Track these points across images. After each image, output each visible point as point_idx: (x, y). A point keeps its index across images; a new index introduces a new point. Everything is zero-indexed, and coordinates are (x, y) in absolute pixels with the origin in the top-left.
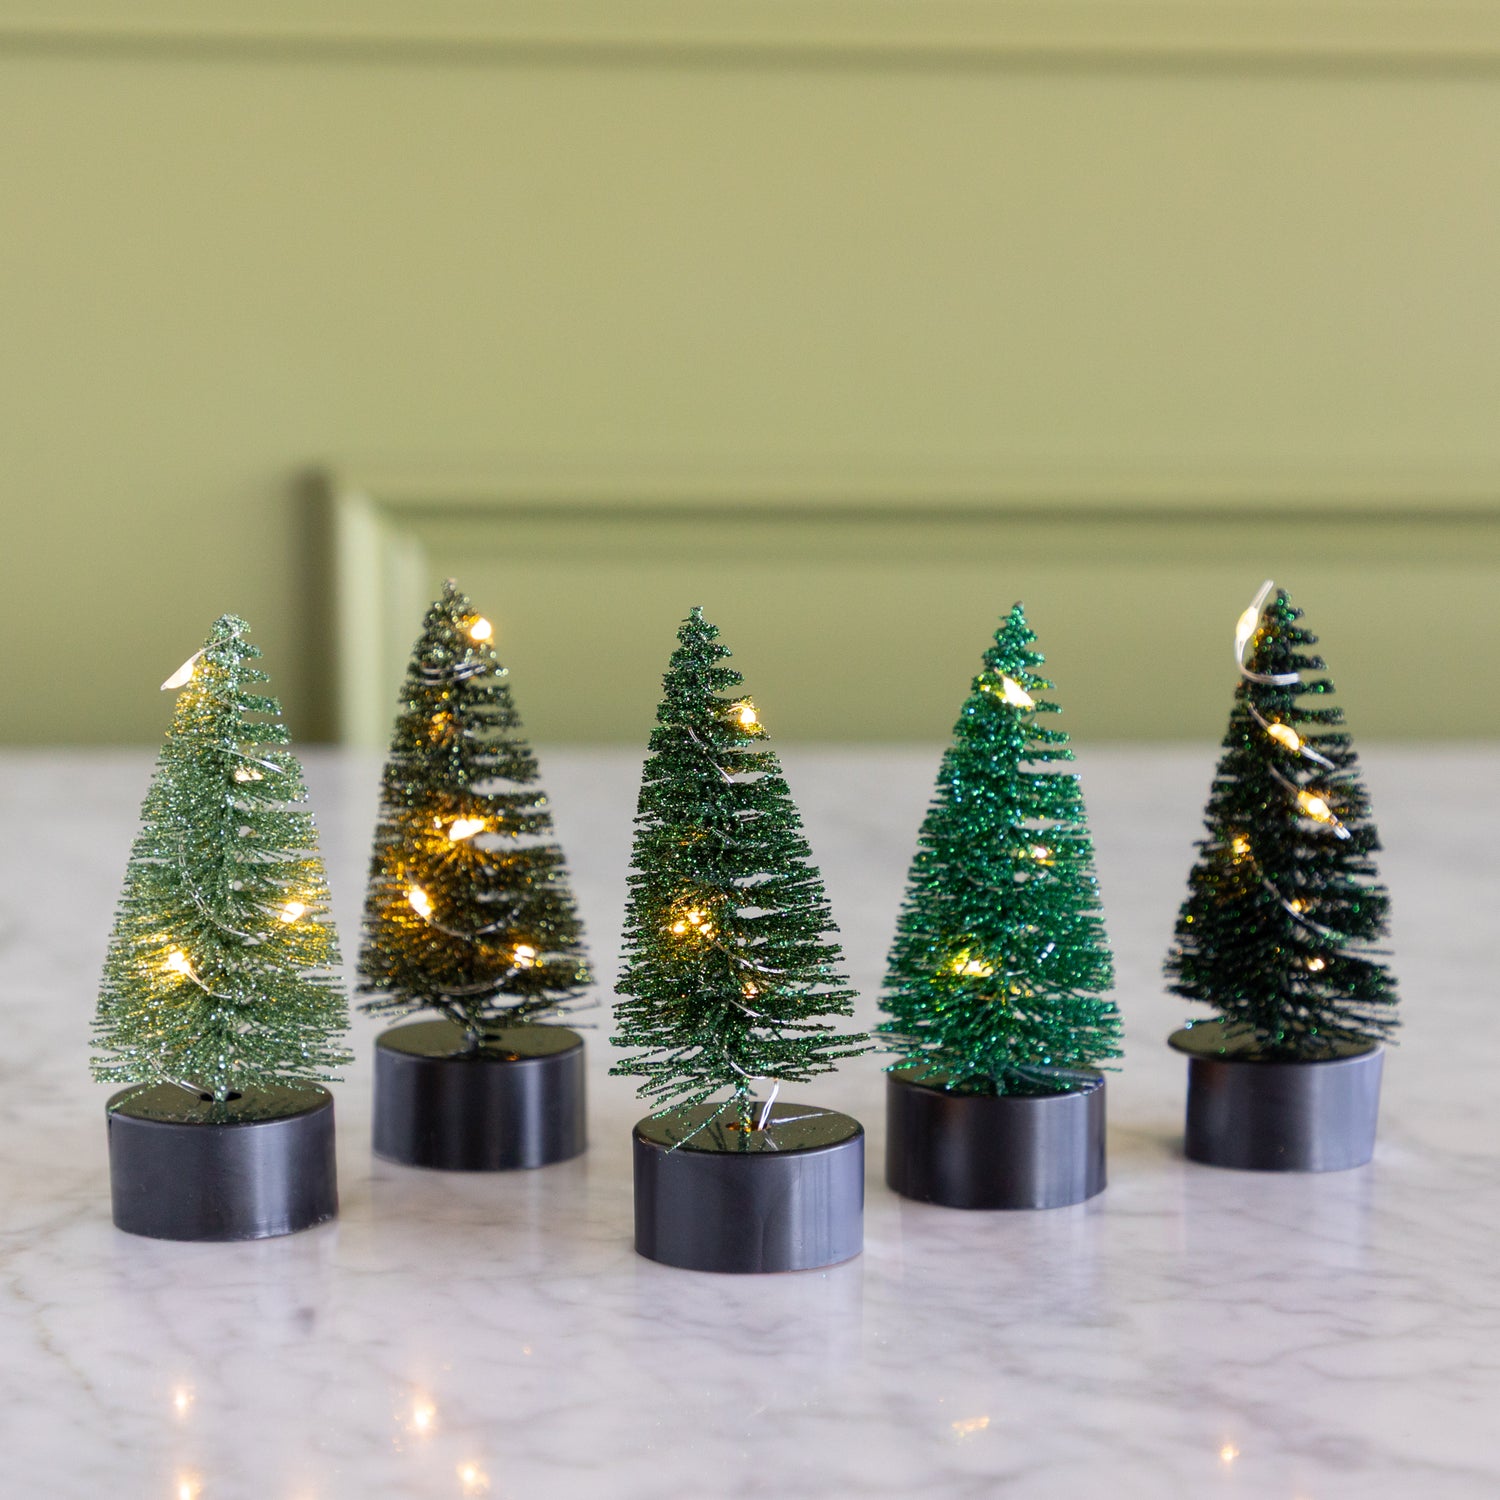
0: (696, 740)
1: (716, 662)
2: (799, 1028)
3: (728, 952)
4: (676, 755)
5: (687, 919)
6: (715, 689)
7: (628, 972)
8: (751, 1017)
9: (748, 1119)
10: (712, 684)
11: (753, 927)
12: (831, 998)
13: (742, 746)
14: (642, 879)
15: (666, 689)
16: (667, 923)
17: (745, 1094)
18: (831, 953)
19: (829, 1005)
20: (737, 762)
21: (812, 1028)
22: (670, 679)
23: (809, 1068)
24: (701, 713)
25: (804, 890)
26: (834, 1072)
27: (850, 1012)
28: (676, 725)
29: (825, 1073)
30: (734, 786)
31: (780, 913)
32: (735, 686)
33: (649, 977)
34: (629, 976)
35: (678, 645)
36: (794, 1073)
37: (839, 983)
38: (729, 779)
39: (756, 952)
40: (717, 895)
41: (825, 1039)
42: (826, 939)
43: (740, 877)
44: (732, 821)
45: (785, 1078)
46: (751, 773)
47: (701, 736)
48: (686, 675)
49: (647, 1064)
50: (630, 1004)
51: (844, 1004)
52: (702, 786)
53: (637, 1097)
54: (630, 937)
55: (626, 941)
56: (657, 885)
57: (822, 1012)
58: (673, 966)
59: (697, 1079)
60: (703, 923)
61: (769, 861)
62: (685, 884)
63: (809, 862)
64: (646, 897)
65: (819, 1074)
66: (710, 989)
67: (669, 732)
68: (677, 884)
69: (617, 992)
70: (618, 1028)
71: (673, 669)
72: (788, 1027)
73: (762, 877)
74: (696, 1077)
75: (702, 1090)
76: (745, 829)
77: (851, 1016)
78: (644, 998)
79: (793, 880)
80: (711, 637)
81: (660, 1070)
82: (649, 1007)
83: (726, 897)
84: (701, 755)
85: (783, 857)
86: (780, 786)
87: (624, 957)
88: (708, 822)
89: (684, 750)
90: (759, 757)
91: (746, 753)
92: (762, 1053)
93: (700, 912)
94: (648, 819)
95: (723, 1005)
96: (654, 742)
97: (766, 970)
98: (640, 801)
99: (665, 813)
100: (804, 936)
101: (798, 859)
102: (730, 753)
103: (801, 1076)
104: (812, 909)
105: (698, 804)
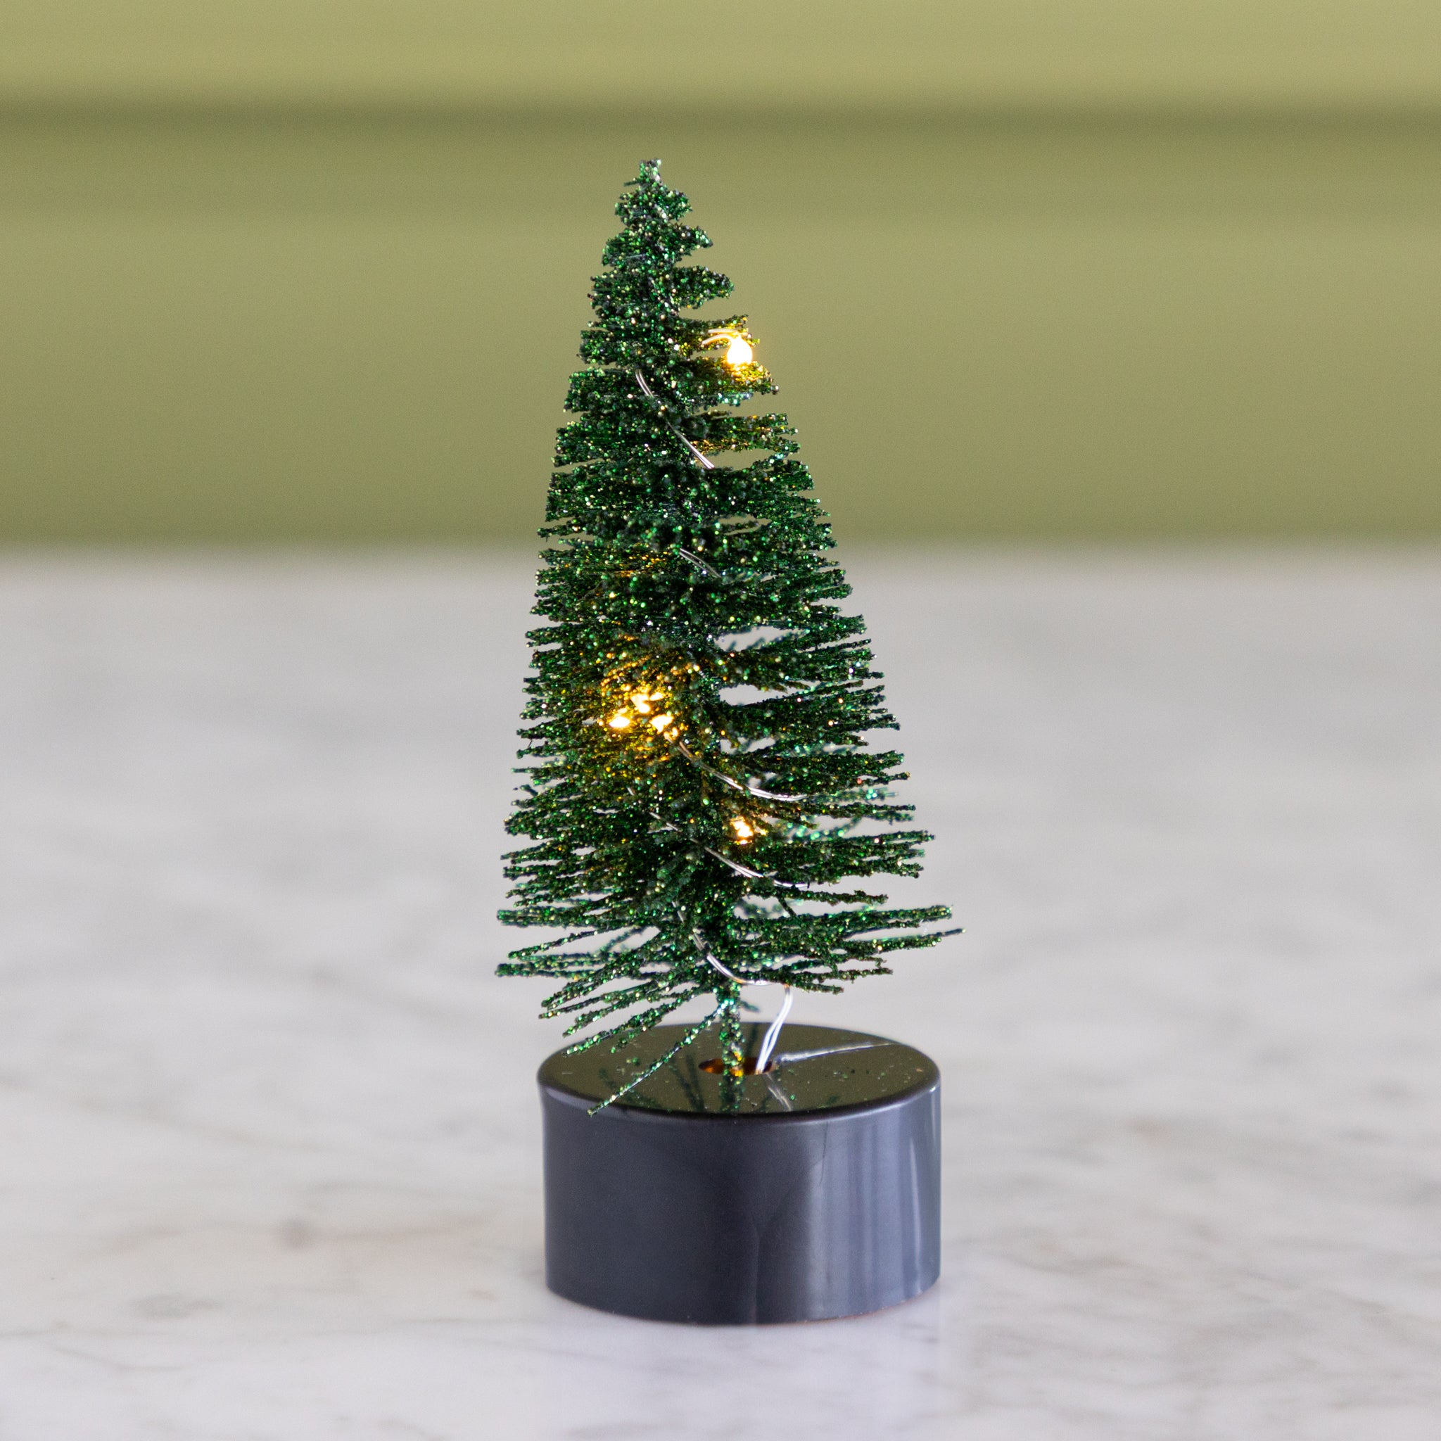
0: (649, 394)
1: (684, 258)
2: (824, 897)
3: (701, 766)
4: (613, 418)
5: (630, 703)
6: (683, 304)
7: (529, 796)
8: (742, 878)
9: (738, 1053)
10: (677, 295)
11: (746, 719)
12: (880, 845)
13: (731, 404)
14: (554, 634)
15: (595, 304)
16: (594, 713)
17: (734, 1011)
18: (883, 766)
19: (876, 858)
20: (717, 430)
21: (847, 898)
22: (604, 287)
23: (841, 967)
24: (657, 346)
25: (837, 655)
26: (884, 976)
27: (914, 871)
28: (612, 366)
29: (869, 976)
30: (710, 475)
31: (794, 697)
32: (717, 299)
33: (567, 805)
34: (530, 803)
35: (617, 228)
36: (815, 976)
37: (898, 818)
38: (706, 463)
39: (752, 764)
40: (681, 664)
41: (873, 917)
42: (874, 742)
43: (726, 632)
44: (708, 535)
45: (800, 984)
46: (744, 451)
47: (658, 386)
48: (631, 279)
49: (565, 956)
50: (532, 853)
51: (904, 856)
52: (658, 473)
53: (541, 1017)
54: (531, 737)
55: (525, 743)
56: (580, 647)
57: (864, 870)
58: (605, 789)
59: (648, 985)
60: (656, 714)
61: (773, 605)
62: (626, 645)
63: (846, 608)
64: (559, 668)
65: (859, 978)
66: (669, 827)
67: (601, 379)
68: (612, 644)
69: (510, 831)
70: (510, 895)
71: (608, 268)
72: (805, 896)
73: (765, 634)
74: (649, 980)
75: (656, 1005)
76: (730, 550)
77: (916, 876)
78: (556, 843)
79: (817, 638)
80: (675, 213)
81: (585, 967)
82: (563, 857)
83: (697, 668)
84: (653, 419)
85: (797, 599)
86: (792, 474)
87: (523, 770)
88: (666, 536)
89: (627, 409)
90: (758, 422)
91: (735, 415)
92: (761, 940)
93: (650, 693)
94: (564, 531)
95: (689, 857)
96: (575, 395)
97: (767, 795)
98: (551, 499)
99: (592, 520)
100: (836, 735)
101: (824, 602)
102: (706, 416)
103: (827, 982)
104: (850, 690)
105: (651, 504)
